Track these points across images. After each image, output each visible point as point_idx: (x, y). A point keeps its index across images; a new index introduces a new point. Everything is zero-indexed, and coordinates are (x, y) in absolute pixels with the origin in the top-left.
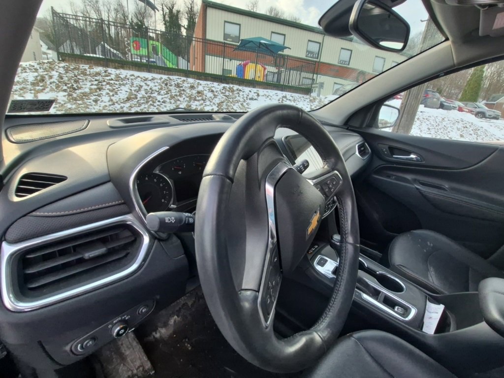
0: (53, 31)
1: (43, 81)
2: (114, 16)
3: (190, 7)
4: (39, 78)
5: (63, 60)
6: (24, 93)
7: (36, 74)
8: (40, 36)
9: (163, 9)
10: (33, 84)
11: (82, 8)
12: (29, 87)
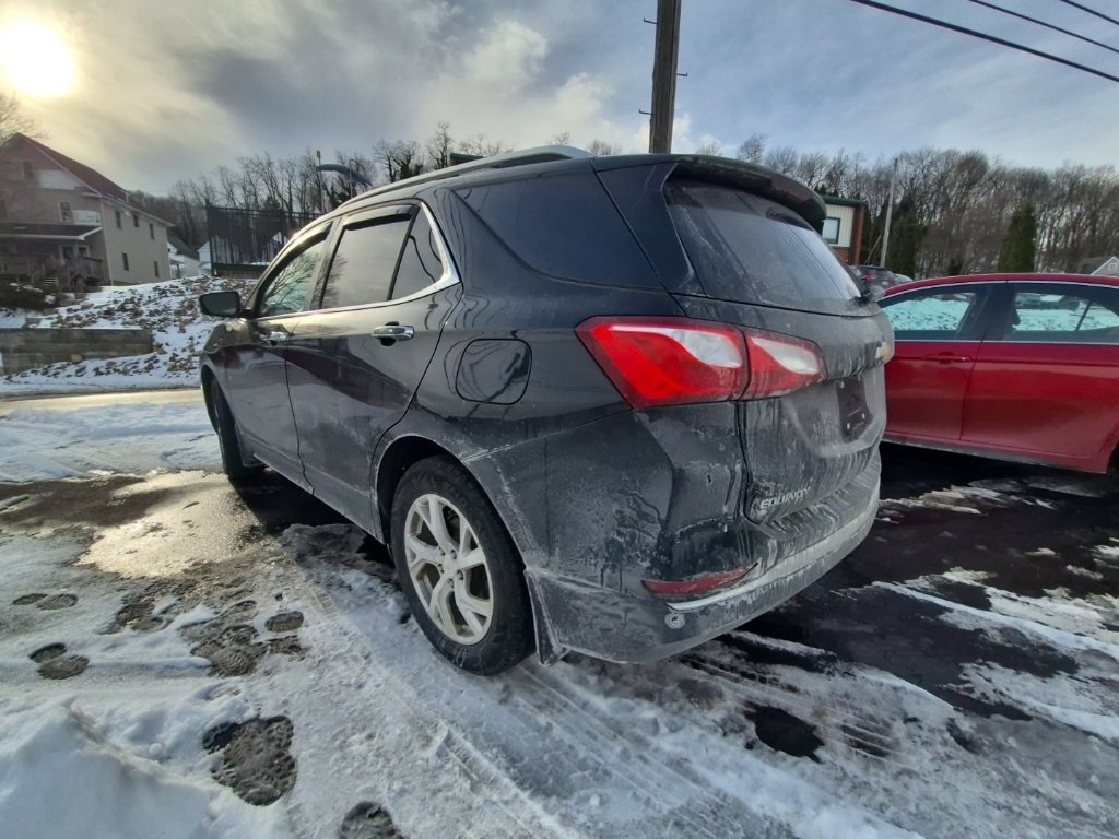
0: (188, 221)
1: (192, 307)
2: (300, 186)
3: (440, 157)
4: (186, 304)
5: (219, 275)
6: (166, 326)
7: (182, 298)
8: (168, 234)
9: (390, 165)
10: (178, 313)
11: (242, 177)
12: (172, 317)
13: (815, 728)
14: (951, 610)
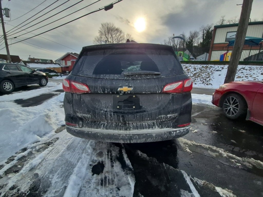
13: (103, 172)
14: (190, 191)
